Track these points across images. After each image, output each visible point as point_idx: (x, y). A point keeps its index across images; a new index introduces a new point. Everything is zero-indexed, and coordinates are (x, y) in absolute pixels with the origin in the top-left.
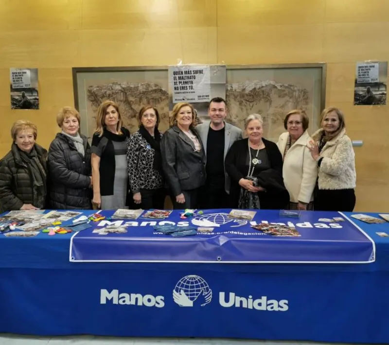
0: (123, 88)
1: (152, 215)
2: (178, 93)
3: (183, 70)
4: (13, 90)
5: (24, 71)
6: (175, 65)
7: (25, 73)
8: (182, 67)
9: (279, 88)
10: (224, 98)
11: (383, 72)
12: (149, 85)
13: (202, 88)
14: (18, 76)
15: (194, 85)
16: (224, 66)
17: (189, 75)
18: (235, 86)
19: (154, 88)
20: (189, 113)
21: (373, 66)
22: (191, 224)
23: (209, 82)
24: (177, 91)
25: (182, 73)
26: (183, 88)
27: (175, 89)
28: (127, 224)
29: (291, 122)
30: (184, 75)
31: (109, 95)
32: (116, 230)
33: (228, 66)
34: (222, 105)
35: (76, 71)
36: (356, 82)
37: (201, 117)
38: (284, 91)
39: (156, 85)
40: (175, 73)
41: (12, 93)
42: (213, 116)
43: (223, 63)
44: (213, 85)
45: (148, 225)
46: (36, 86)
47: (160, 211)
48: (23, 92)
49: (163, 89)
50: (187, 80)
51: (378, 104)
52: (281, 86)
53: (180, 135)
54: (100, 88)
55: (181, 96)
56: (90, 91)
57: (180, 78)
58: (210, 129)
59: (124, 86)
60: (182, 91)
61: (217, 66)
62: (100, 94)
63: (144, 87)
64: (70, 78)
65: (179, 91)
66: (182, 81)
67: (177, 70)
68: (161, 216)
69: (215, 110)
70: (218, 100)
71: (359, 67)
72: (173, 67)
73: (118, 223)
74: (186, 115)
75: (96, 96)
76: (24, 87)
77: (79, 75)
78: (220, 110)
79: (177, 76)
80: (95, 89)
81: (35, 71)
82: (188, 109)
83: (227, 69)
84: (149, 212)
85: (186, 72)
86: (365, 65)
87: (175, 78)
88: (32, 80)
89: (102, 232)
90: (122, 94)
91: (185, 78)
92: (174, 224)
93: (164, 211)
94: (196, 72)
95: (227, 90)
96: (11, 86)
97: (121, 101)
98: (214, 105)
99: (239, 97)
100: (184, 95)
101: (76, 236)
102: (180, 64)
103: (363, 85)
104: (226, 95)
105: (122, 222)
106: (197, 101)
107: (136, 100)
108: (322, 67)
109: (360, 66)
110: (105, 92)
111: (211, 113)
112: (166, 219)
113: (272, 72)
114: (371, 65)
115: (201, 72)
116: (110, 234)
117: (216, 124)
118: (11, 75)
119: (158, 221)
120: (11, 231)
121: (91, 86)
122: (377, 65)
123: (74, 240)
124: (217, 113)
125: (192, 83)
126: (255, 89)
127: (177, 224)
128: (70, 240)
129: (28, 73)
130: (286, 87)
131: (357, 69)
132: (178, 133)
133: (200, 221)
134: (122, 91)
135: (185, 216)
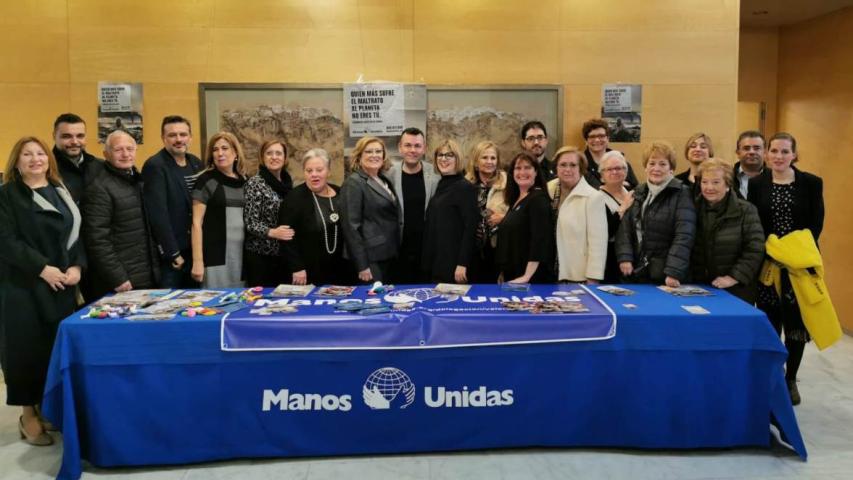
0: (277, 115)
1: (327, 292)
2: (358, 122)
3: (365, 89)
4: (101, 114)
5: (122, 86)
6: (354, 82)
7: (123, 89)
8: (362, 85)
9: (500, 117)
10: (424, 130)
11: (637, 98)
12: (314, 110)
13: (392, 115)
14: (111, 94)
15: (380, 111)
16: (423, 86)
17: (374, 97)
18: (440, 114)
19: (322, 114)
20: (378, 151)
21: (624, 91)
22: (383, 301)
23: (403, 108)
24: (356, 120)
25: (364, 94)
26: (365, 115)
27: (354, 116)
28: (295, 303)
29: (564, 165)
30: (366, 97)
31: (254, 123)
32: (281, 309)
33: (430, 85)
34: (419, 139)
35: (205, 87)
36: (603, 112)
37: (391, 157)
38: (506, 121)
39: (325, 111)
40: (353, 94)
41: (101, 120)
42: (407, 154)
43: (422, 81)
44: (408, 113)
45: (325, 303)
46: (139, 108)
47: (338, 287)
48: (118, 118)
49: (336, 116)
50: (371, 104)
51: (631, 141)
52: (503, 115)
53: (369, 182)
54: (241, 114)
55: (361, 127)
56: (224, 118)
57: (360, 101)
58: (404, 173)
59: (277, 111)
60: (364, 120)
61: (414, 86)
62: (239, 121)
63: (308, 112)
64: (195, 97)
65: (360, 119)
66: (364, 105)
67: (356, 90)
68: (340, 293)
69: (409, 145)
70: (414, 132)
71: (607, 91)
72: (350, 85)
73: (283, 302)
74: (375, 155)
75: (235, 125)
76: (120, 110)
77: (208, 94)
78: (417, 146)
79: (357, 98)
80: (233, 115)
81: (139, 87)
82: (377, 146)
83: (428, 91)
84: (323, 289)
85: (369, 93)
86: (615, 88)
87: (353, 101)
88: (133, 100)
89: (263, 311)
90: (274, 122)
91: (367, 101)
92: (360, 301)
93: (344, 287)
94: (384, 93)
95: (428, 118)
96: (99, 109)
97: (272, 133)
98: (407, 138)
99: (444, 130)
100: (366, 125)
101: (229, 317)
102: (359, 81)
103: (612, 115)
104: (427, 126)
105: (287, 300)
106: (385, 133)
107: (295, 132)
108: (557, 91)
109: (608, 89)
110: (248, 120)
111: (403, 149)
112: (349, 297)
113: (487, 95)
114: (621, 88)
115: (391, 93)
116: (275, 314)
117: (411, 165)
118: (100, 92)
119: (338, 299)
120: (132, 314)
121: (227, 111)
122: (629, 89)
123: (226, 323)
124: (413, 149)
125: (378, 108)
126: (467, 118)
127: (364, 301)
128: (220, 323)
129: (128, 89)
130: (511, 116)
131: (603, 93)
132: (366, 179)
133: (395, 297)
134: (274, 119)
135: (375, 292)
